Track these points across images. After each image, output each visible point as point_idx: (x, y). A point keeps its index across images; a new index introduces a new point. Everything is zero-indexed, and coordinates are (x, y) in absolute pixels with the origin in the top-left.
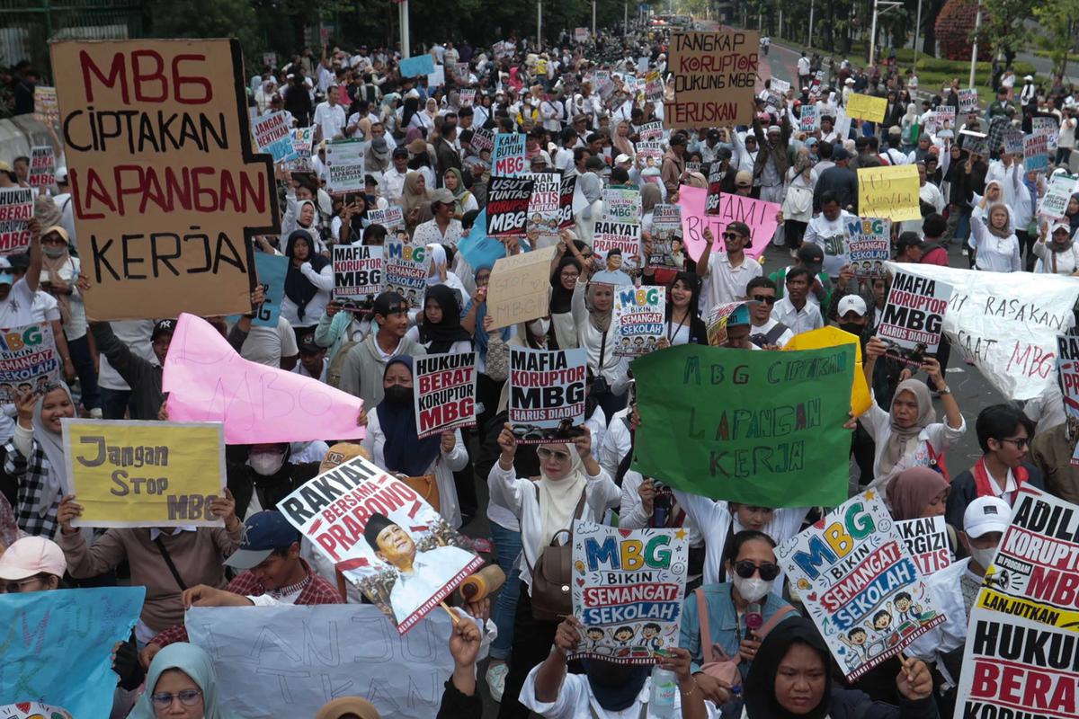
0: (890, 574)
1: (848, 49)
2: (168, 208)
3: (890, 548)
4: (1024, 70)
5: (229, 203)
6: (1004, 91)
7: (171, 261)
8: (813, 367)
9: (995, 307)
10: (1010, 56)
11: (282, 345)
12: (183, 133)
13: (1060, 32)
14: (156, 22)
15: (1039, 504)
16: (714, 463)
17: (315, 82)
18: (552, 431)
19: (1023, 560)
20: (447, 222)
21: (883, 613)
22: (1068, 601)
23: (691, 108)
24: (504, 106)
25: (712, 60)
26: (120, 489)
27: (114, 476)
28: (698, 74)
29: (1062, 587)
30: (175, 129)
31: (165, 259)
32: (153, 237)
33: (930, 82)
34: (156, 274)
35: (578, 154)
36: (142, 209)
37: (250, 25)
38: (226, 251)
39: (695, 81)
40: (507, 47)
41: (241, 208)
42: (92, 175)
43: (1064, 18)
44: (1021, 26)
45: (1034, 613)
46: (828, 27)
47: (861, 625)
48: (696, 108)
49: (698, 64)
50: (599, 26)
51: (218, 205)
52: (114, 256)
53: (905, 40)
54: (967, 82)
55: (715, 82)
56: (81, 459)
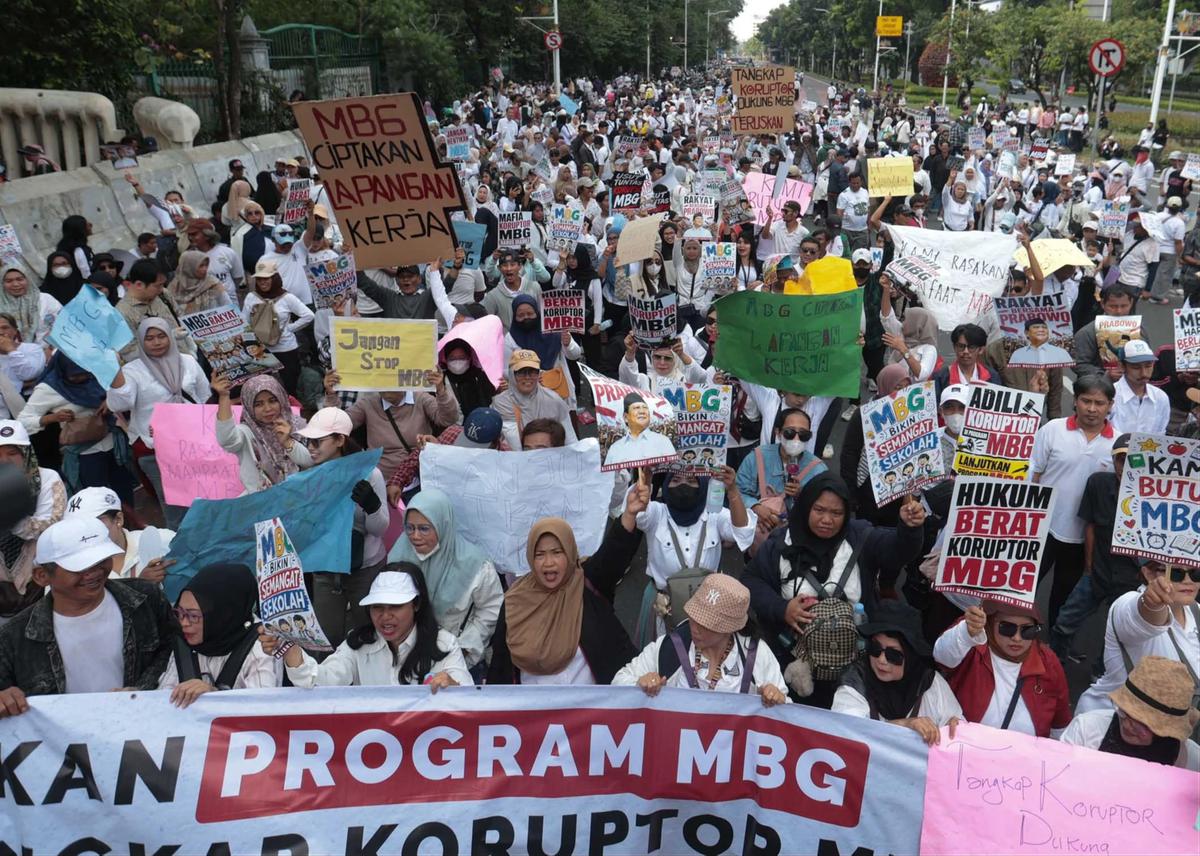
0: (922, 440)
1: (859, 79)
2: (392, 199)
3: (927, 423)
4: (981, 93)
5: (431, 194)
6: (966, 108)
7: (400, 231)
8: (834, 304)
9: (959, 263)
10: (970, 84)
11: (476, 284)
12: (392, 155)
13: (1005, 67)
14: (389, 64)
15: (987, 391)
16: (767, 365)
17: (495, 104)
18: (657, 344)
19: (981, 430)
20: (588, 200)
21: (910, 464)
22: (1015, 455)
23: (750, 120)
24: (624, 120)
25: (763, 87)
26: (367, 365)
27: (363, 355)
28: (753, 96)
29: (1010, 445)
30: (386, 151)
31: (395, 230)
32: (385, 217)
33: (915, 102)
34: (391, 240)
35: (675, 153)
36: (375, 201)
37: (454, 67)
38: (433, 222)
39: (751, 101)
40: (625, 80)
41: (439, 196)
42: (338, 183)
43: (1007, 58)
44: (978, 63)
45: (994, 465)
46: (846, 65)
47: (895, 470)
48: (754, 120)
49: (754, 90)
50: (690, 65)
51: (424, 195)
52: (363, 230)
53: (898, 74)
54: (941, 102)
55: (767, 102)
56: (341, 344)
